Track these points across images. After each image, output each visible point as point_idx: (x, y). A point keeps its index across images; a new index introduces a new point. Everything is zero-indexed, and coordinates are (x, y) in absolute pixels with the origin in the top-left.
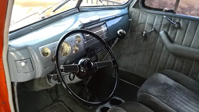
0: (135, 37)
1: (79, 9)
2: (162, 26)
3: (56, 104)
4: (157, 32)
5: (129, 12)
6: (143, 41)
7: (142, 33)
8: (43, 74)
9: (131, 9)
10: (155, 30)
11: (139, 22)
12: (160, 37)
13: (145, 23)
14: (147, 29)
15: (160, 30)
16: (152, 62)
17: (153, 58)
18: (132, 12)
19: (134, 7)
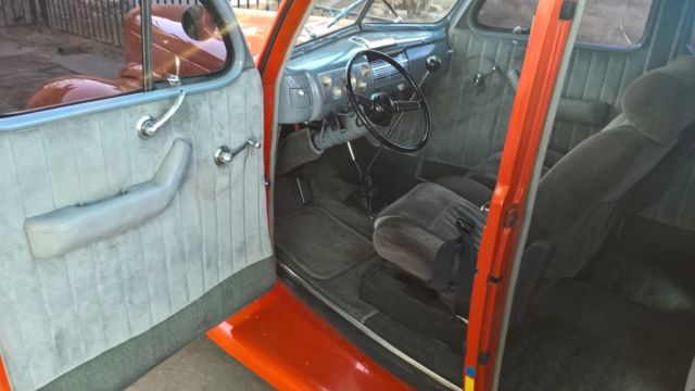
0: (462, 87)
1: (360, 27)
2: (512, 61)
3: (310, 208)
4: (502, 72)
5: (447, 37)
6: (478, 94)
7: (476, 78)
8: (321, 114)
9: (452, 29)
10: (498, 69)
11: (468, 54)
12: (509, 84)
13: (479, 56)
14: (484, 68)
15: (507, 68)
16: (496, 134)
17: (498, 125)
18: (454, 36)
19: (457, 26)
